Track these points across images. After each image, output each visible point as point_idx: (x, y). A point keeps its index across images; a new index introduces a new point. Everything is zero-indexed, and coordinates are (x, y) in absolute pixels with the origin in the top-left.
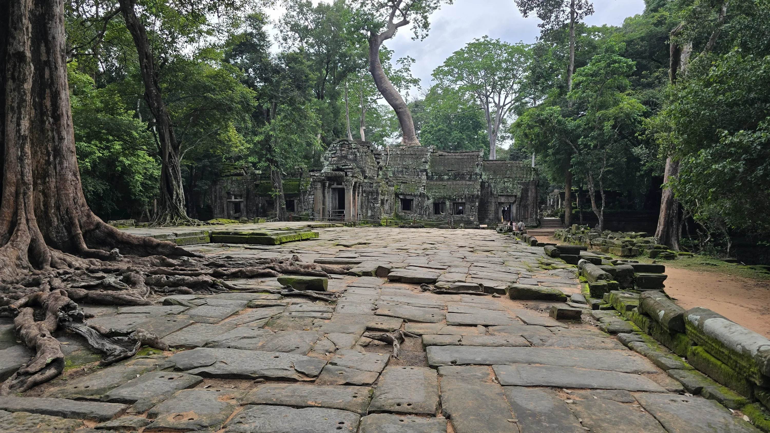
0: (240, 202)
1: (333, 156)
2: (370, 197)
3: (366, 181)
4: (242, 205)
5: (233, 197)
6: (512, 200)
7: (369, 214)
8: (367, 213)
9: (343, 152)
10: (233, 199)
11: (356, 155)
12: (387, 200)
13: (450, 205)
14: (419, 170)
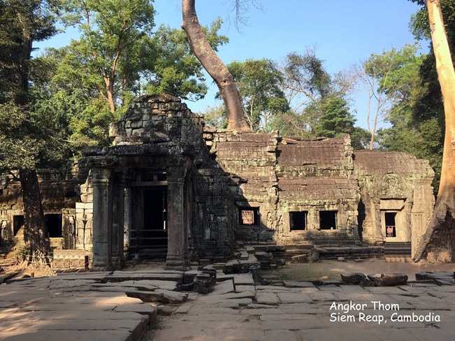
1: (133, 125)
7: (207, 237)
8: (203, 233)
13: (316, 215)
14: (262, 164)
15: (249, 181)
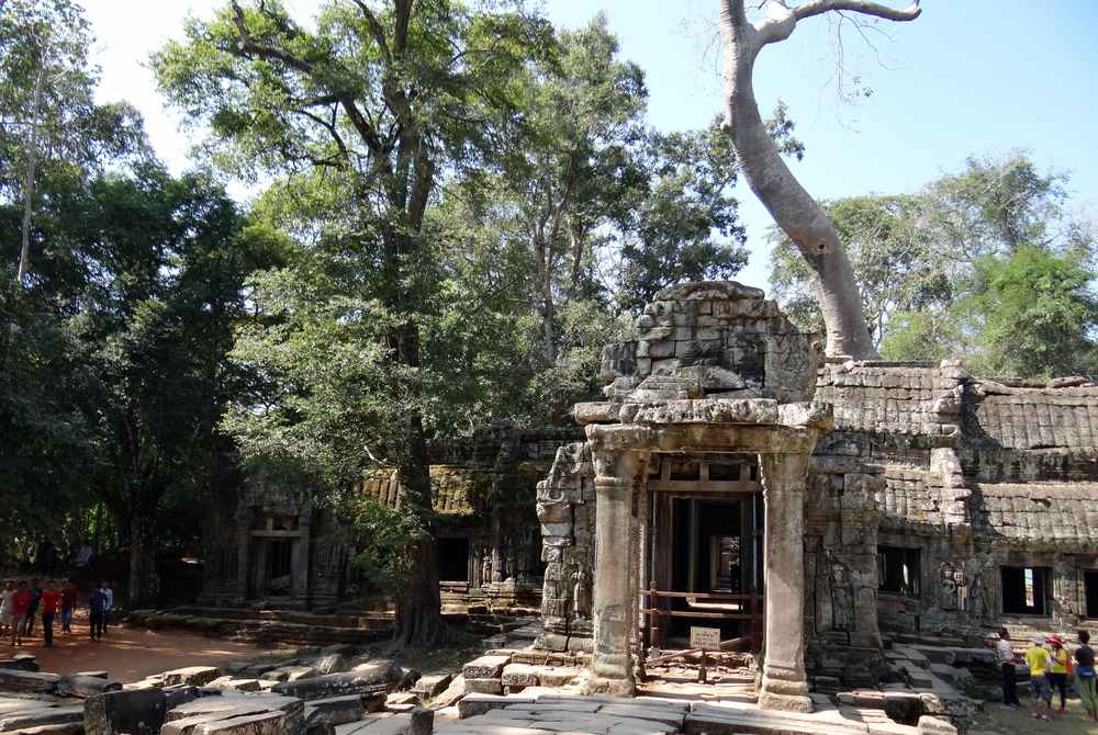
0: (289, 542)
1: (659, 352)
4: (298, 554)
5: (270, 522)
7: (826, 620)
8: (816, 612)
9: (702, 335)
10: (270, 531)
11: (762, 344)
13: (1074, 577)
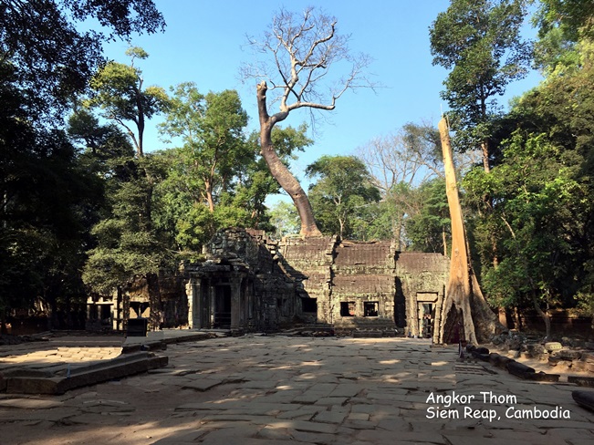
2: (264, 296)
3: (258, 276)
6: (434, 297)
9: (229, 242)
12: (285, 300)
13: (361, 305)
14: (322, 264)
15: (311, 278)
